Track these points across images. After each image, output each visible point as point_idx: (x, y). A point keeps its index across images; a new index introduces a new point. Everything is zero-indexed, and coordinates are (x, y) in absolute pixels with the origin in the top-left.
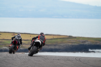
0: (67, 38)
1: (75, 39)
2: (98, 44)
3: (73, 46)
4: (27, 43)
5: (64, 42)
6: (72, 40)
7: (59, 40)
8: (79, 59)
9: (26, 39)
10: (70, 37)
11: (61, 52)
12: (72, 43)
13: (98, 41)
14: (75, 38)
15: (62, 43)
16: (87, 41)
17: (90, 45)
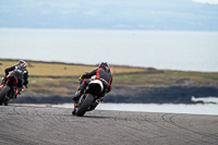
0: (144, 73)
1: (162, 75)
2: (211, 85)
3: (156, 89)
4: (58, 84)
5: (138, 80)
6: (155, 77)
7: (126, 77)
8: (171, 118)
9: (55, 75)
10: (151, 71)
11: (130, 102)
12: (154, 83)
13: (210, 80)
14: (162, 72)
15: (133, 82)
16: (188, 79)
17: (195, 88)
